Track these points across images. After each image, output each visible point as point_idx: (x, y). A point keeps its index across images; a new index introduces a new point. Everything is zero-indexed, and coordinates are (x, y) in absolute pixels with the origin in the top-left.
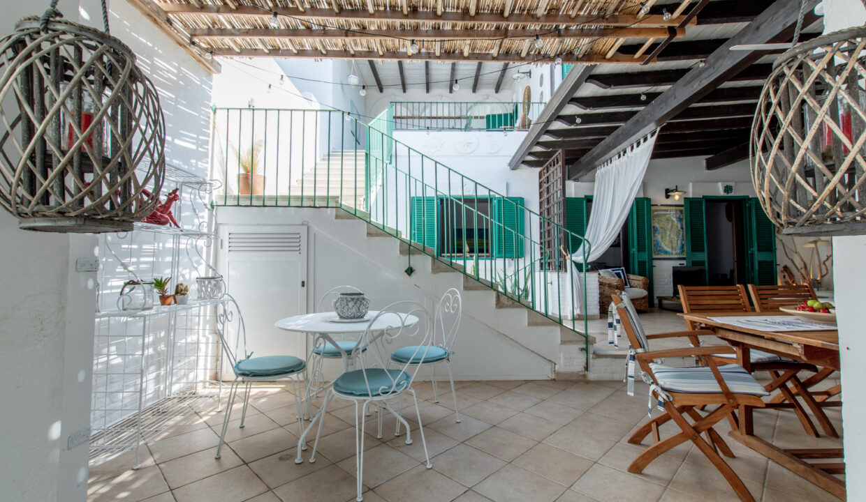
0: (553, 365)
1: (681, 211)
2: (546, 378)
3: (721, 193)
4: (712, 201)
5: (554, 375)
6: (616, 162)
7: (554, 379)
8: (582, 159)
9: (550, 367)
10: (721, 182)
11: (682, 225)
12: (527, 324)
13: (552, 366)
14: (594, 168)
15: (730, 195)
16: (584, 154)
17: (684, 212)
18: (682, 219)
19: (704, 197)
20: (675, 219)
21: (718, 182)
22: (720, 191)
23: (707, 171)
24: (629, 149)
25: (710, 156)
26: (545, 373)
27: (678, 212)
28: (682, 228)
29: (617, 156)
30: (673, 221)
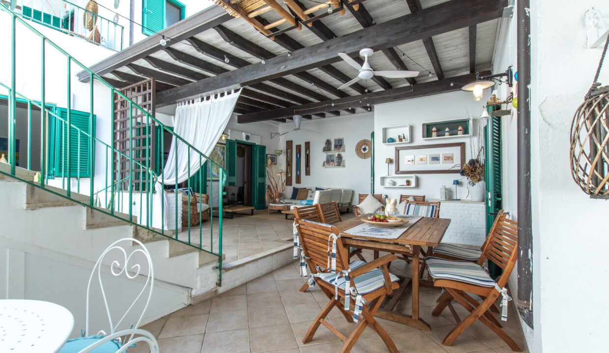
0: (190, 290)
1: (224, 148)
2: (183, 306)
3: (244, 139)
4: (240, 143)
5: (190, 300)
6: (198, 103)
7: (190, 305)
8: (164, 92)
9: (187, 293)
10: (245, 132)
11: (224, 157)
12: (168, 256)
13: (188, 292)
14: (175, 103)
15: (248, 141)
16: (167, 89)
17: (225, 149)
18: (224, 153)
19: (236, 140)
20: (219, 153)
21: (243, 132)
22: (243, 138)
23: (238, 124)
24: (212, 97)
25: (241, 114)
26: (181, 300)
27: (222, 148)
28: (224, 160)
29: (200, 99)
30: (219, 154)
